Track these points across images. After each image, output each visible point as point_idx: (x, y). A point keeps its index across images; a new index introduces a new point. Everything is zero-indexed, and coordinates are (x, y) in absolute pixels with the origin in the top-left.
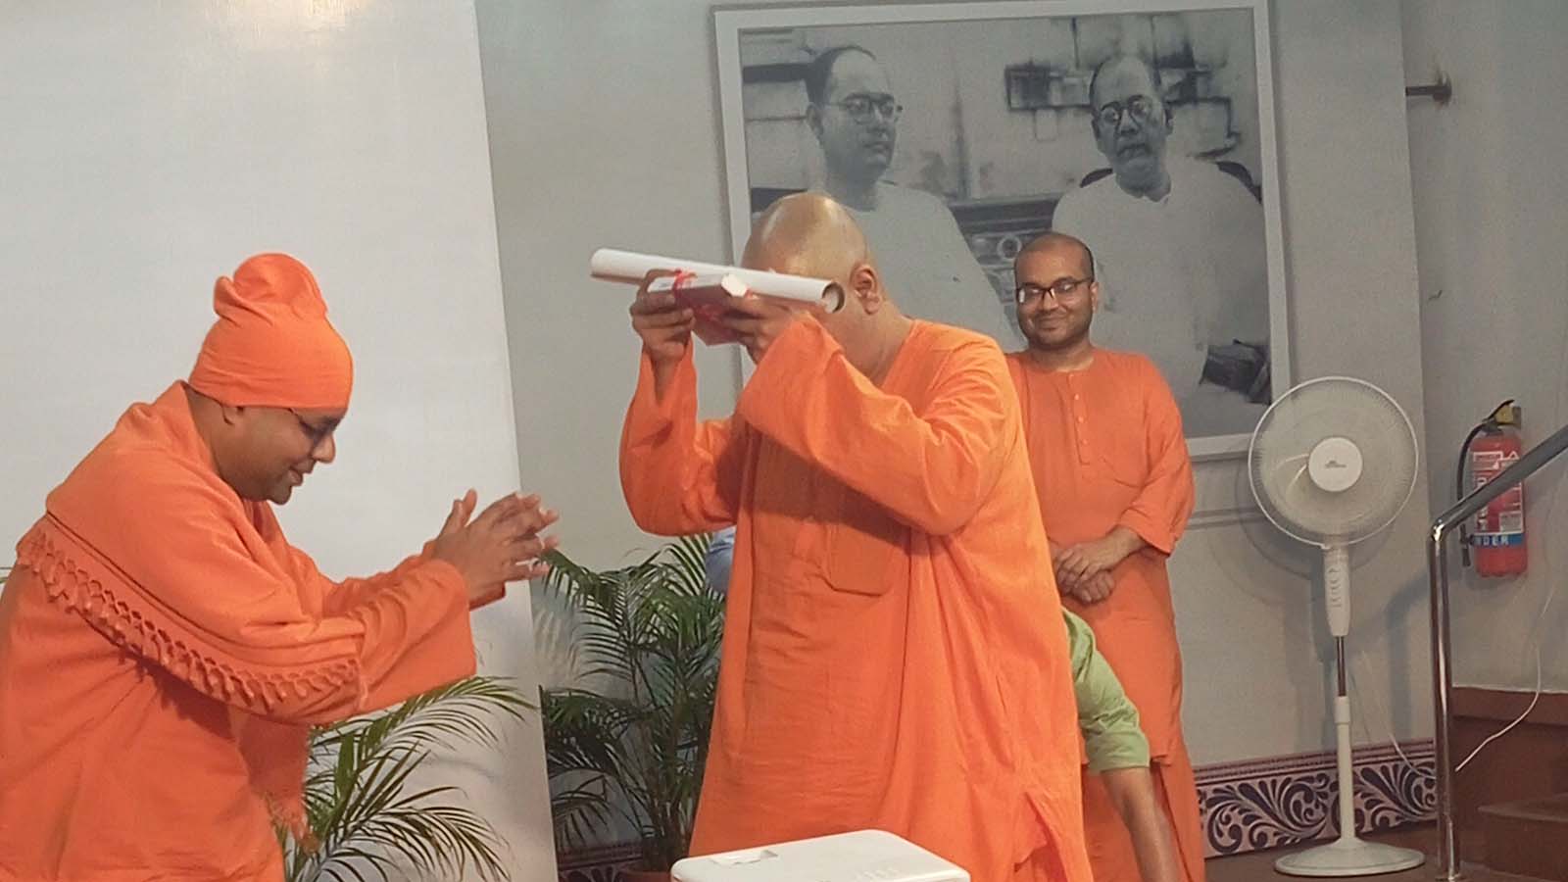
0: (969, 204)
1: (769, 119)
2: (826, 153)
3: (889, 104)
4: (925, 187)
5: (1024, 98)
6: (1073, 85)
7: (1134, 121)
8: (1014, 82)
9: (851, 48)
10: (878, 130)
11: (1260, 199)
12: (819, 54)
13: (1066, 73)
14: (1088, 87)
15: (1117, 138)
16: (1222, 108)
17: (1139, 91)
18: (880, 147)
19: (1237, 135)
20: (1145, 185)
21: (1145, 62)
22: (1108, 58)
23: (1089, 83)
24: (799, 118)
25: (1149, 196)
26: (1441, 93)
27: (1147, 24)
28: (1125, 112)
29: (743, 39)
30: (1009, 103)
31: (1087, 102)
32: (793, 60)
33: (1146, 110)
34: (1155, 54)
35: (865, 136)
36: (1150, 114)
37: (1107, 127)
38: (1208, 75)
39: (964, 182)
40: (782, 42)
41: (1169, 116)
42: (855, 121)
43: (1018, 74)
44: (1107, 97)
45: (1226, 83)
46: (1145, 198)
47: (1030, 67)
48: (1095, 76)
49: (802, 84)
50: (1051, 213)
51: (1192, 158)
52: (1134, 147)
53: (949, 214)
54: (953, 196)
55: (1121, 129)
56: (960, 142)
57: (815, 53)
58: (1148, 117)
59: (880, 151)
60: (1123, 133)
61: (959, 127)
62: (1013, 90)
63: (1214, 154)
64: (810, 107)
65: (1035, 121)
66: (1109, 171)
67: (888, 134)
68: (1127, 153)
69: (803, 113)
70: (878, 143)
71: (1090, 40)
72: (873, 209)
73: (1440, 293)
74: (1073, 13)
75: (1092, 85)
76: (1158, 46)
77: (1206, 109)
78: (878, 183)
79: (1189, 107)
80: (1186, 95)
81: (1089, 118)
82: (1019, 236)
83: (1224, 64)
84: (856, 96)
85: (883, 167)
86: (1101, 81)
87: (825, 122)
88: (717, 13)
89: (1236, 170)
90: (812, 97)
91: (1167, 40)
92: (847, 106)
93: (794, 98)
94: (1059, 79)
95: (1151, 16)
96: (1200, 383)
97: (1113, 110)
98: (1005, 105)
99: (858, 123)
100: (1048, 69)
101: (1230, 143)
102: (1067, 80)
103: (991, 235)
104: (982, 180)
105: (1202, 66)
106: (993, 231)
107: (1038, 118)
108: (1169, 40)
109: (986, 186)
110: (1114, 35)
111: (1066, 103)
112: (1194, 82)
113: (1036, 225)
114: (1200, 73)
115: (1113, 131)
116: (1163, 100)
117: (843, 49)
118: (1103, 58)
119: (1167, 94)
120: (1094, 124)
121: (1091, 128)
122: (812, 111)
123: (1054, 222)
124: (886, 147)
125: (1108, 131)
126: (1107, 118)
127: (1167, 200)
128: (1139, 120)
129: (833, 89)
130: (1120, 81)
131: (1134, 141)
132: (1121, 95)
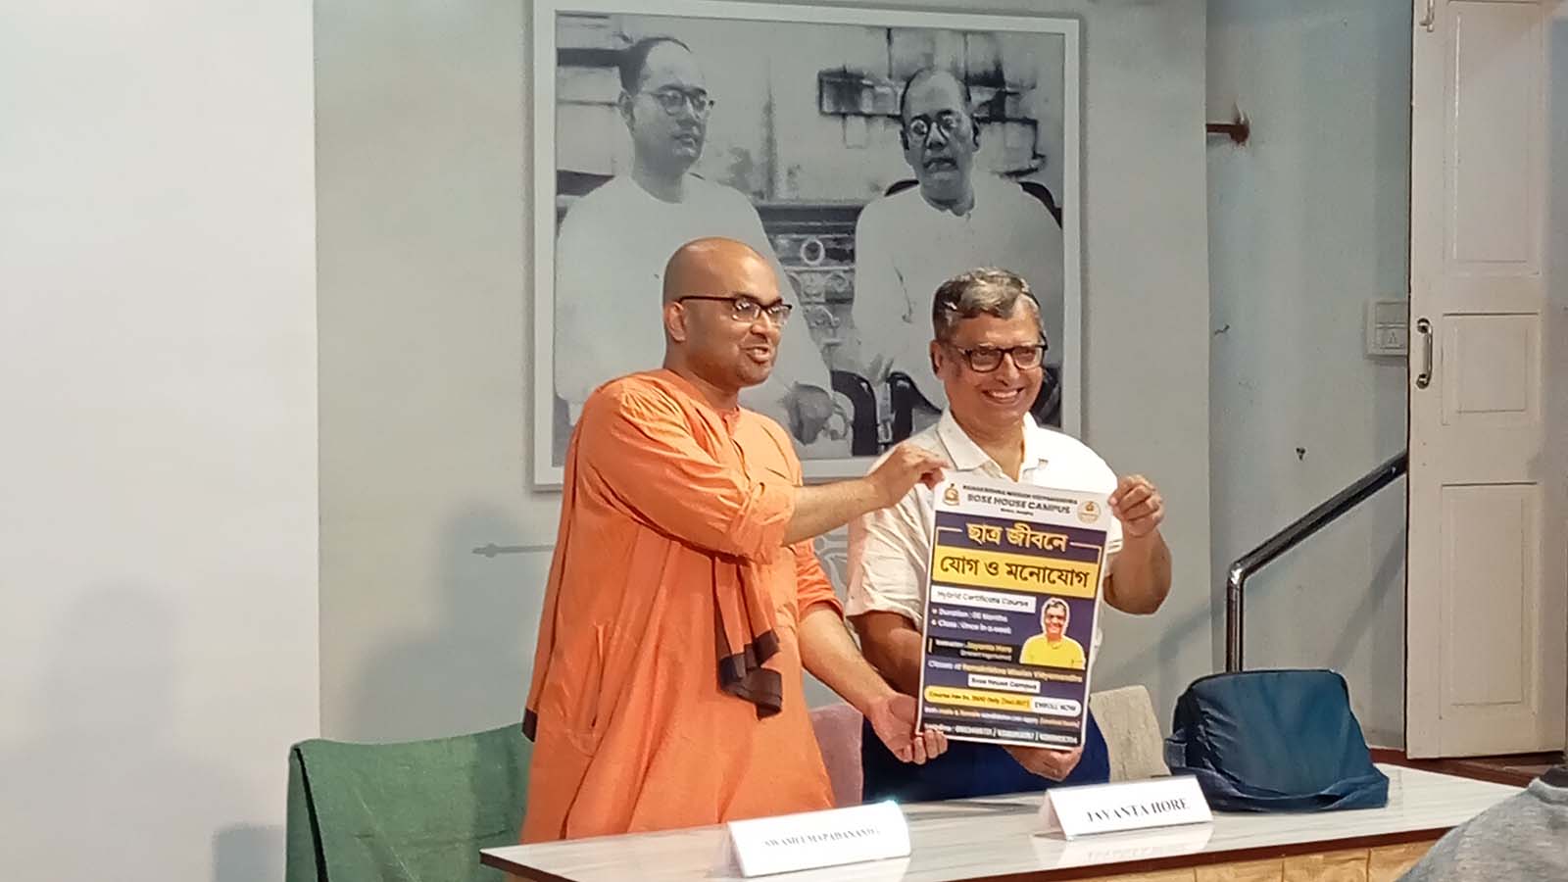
0: (774, 203)
1: (582, 103)
2: (636, 141)
3: (702, 98)
4: (733, 184)
5: (836, 103)
6: (886, 95)
7: (942, 135)
8: (826, 86)
10: (689, 123)
11: (1060, 224)
12: (635, 41)
13: (879, 83)
14: (899, 99)
15: (924, 151)
16: (1029, 129)
17: (949, 106)
18: (691, 140)
19: (1042, 156)
20: (948, 200)
21: (957, 78)
22: (921, 70)
23: (900, 92)
25: (951, 208)
26: (1238, 132)
27: (960, 41)
28: (934, 126)
29: (560, 21)
30: (821, 105)
31: (898, 113)
32: (610, 46)
33: (954, 125)
34: (966, 73)
35: (676, 128)
36: (958, 129)
37: (914, 139)
38: (1017, 95)
39: (771, 181)
40: (598, 27)
41: (976, 132)
42: (667, 112)
43: (833, 80)
44: (916, 108)
45: (1033, 105)
46: (949, 211)
47: (844, 73)
48: (907, 87)
49: (616, 70)
50: (856, 220)
51: (997, 177)
52: (940, 161)
54: (761, 195)
55: (929, 140)
56: (770, 142)
57: (632, 42)
58: (956, 133)
59: (689, 144)
60: (931, 146)
61: (770, 125)
62: (825, 95)
63: (1018, 173)
64: (622, 93)
65: (844, 127)
66: (916, 182)
67: (699, 128)
68: (933, 165)
69: (615, 99)
70: (688, 136)
71: (905, 53)
72: (677, 201)
73: (1227, 327)
74: (889, 24)
75: (903, 97)
76: (970, 63)
77: (1014, 134)
78: (687, 179)
79: (997, 125)
80: (995, 113)
81: (898, 128)
82: (821, 240)
83: (1033, 87)
84: (671, 88)
85: (691, 160)
86: (913, 92)
87: (636, 111)
90: (624, 85)
91: (979, 59)
92: (659, 96)
93: (608, 83)
94: (871, 87)
95: (965, 33)
97: (922, 122)
98: (816, 108)
99: (670, 114)
100: (862, 77)
101: (1035, 163)
102: (879, 90)
103: (795, 236)
104: (788, 182)
105: (1011, 86)
106: (797, 233)
107: (848, 125)
108: (981, 58)
109: (793, 187)
110: (928, 49)
111: (875, 112)
112: (1003, 103)
113: (839, 230)
114: (1009, 93)
115: (920, 145)
116: (972, 117)
117: (658, 40)
118: (915, 70)
119: (976, 111)
120: (903, 134)
121: (899, 136)
122: (624, 98)
123: (858, 228)
124: (696, 141)
125: (916, 141)
126: (916, 127)
127: (969, 215)
128: (947, 134)
129: (646, 77)
130: (931, 95)
131: (941, 154)
132: (931, 108)
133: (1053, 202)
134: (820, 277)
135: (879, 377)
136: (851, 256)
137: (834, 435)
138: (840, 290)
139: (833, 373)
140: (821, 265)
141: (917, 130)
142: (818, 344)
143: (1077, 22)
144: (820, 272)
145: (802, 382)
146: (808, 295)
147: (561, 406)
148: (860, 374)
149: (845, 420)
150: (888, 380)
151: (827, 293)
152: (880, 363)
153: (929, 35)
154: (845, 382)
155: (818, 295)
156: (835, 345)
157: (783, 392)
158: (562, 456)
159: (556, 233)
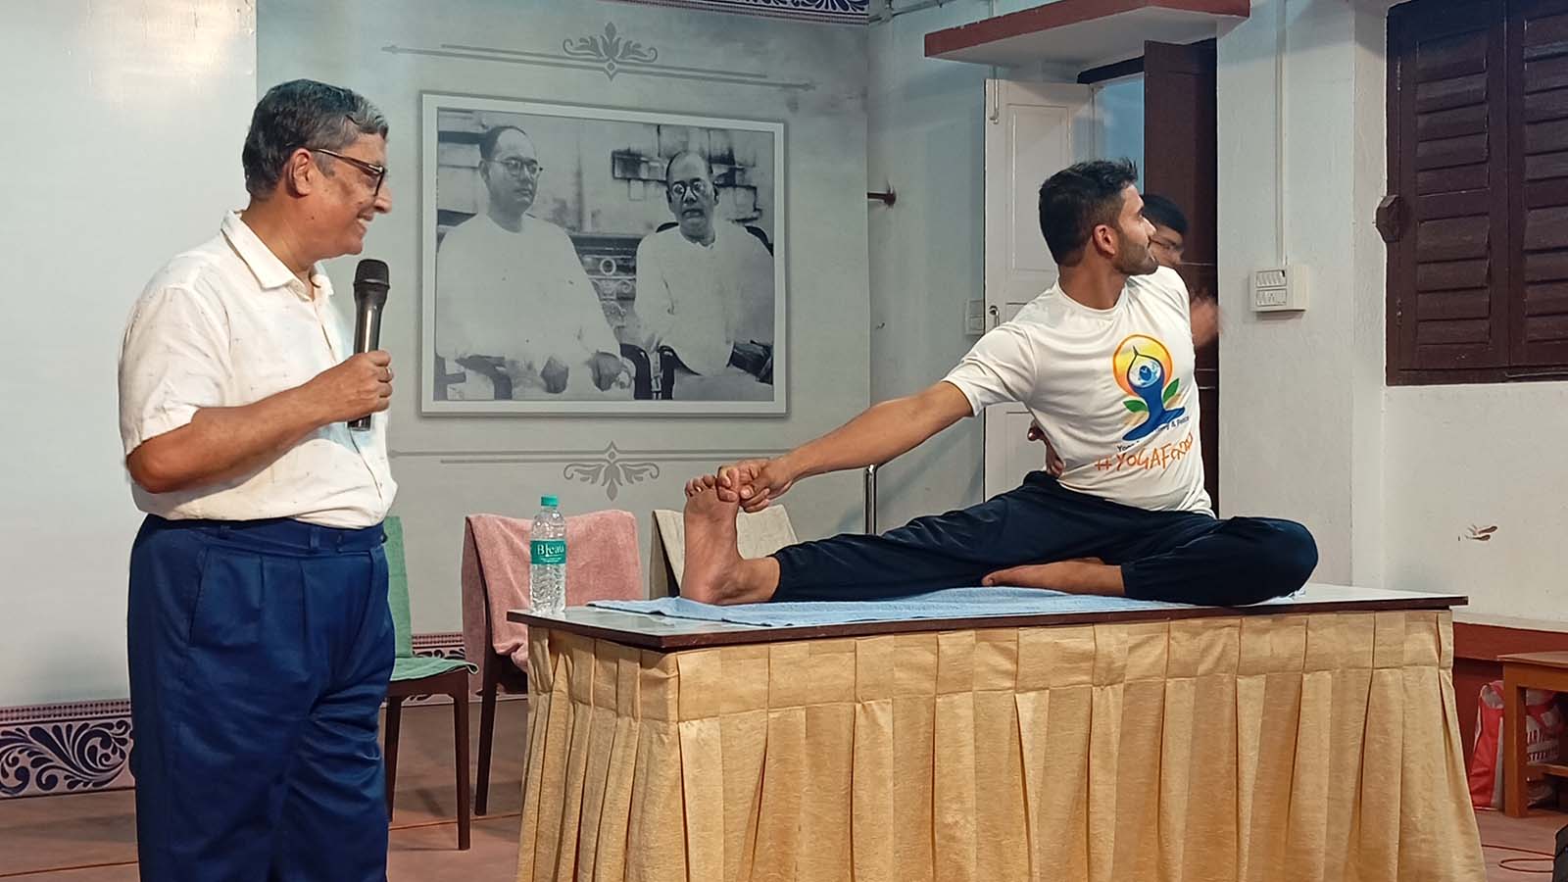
0: (582, 235)
1: (454, 166)
2: (491, 192)
3: (534, 165)
4: (554, 221)
5: (623, 172)
6: (656, 167)
7: (694, 193)
8: (617, 161)
9: (511, 127)
10: (526, 181)
11: (772, 254)
12: (490, 128)
13: (651, 159)
14: (666, 170)
15: (682, 204)
16: (751, 193)
17: (698, 176)
18: (526, 192)
19: (759, 210)
20: (698, 236)
21: (703, 158)
22: (679, 153)
23: (666, 166)
24: (474, 168)
25: (700, 242)
26: (889, 199)
27: (706, 134)
28: (689, 188)
29: (441, 113)
30: (614, 173)
31: (665, 179)
32: (473, 131)
33: (702, 188)
34: (710, 156)
35: (517, 185)
36: (704, 191)
37: (675, 196)
38: (743, 171)
39: (580, 221)
40: (465, 118)
41: (716, 193)
42: (511, 174)
43: (620, 156)
44: (677, 176)
45: (754, 177)
46: (698, 243)
47: (628, 152)
48: (671, 162)
49: (478, 146)
50: (637, 247)
51: (730, 223)
52: (694, 210)
53: (569, 240)
54: (574, 229)
55: (685, 198)
56: (580, 195)
57: (487, 128)
58: (703, 193)
59: (526, 195)
60: (686, 201)
61: (579, 184)
62: (616, 166)
63: (744, 220)
64: (481, 163)
65: (629, 187)
66: (676, 224)
67: (532, 184)
68: (688, 214)
69: (477, 165)
70: (525, 190)
71: (668, 141)
72: (516, 231)
73: (883, 324)
74: (659, 122)
75: (668, 169)
76: (712, 150)
77: (741, 193)
78: (524, 216)
79: (730, 189)
80: (729, 181)
81: (665, 189)
82: (616, 260)
83: (754, 166)
84: (513, 158)
85: (527, 205)
86: (674, 166)
87: (490, 171)
88: (424, 96)
89: (756, 232)
90: (483, 156)
91: (719, 147)
92: (506, 164)
93: (472, 156)
94: (647, 162)
95: (709, 130)
96: (728, 365)
97: (680, 186)
98: (610, 174)
99: (513, 176)
100: (640, 155)
101: (755, 215)
102: (652, 164)
103: (597, 256)
104: (592, 221)
105: (740, 165)
106: (599, 254)
107: (632, 186)
108: (718, 146)
109: (595, 224)
110: (684, 139)
111: (650, 178)
112: (734, 174)
113: (625, 253)
114: (739, 169)
115: (679, 199)
116: (714, 184)
117: (506, 128)
118: (676, 152)
119: (717, 179)
120: (667, 193)
121: (665, 195)
122: (483, 165)
123: (638, 253)
124: (531, 193)
125: (676, 198)
126: (676, 190)
127: (712, 247)
128: (697, 194)
129: (497, 152)
130: (686, 168)
131: (693, 207)
132: (686, 177)
133: (766, 239)
134: (613, 283)
135: (652, 349)
136: (634, 270)
137: (622, 385)
138: (626, 292)
139: (621, 345)
140: (614, 275)
141: (678, 191)
142: (612, 325)
143: (782, 125)
144: (614, 280)
145: (601, 351)
146: (605, 295)
147: (440, 362)
148: (640, 346)
149: (630, 376)
150: (658, 351)
151: (617, 294)
152: (653, 341)
153: (685, 130)
154: (629, 351)
155: (612, 295)
156: (623, 327)
157: (588, 356)
158: (440, 394)
159: (438, 250)
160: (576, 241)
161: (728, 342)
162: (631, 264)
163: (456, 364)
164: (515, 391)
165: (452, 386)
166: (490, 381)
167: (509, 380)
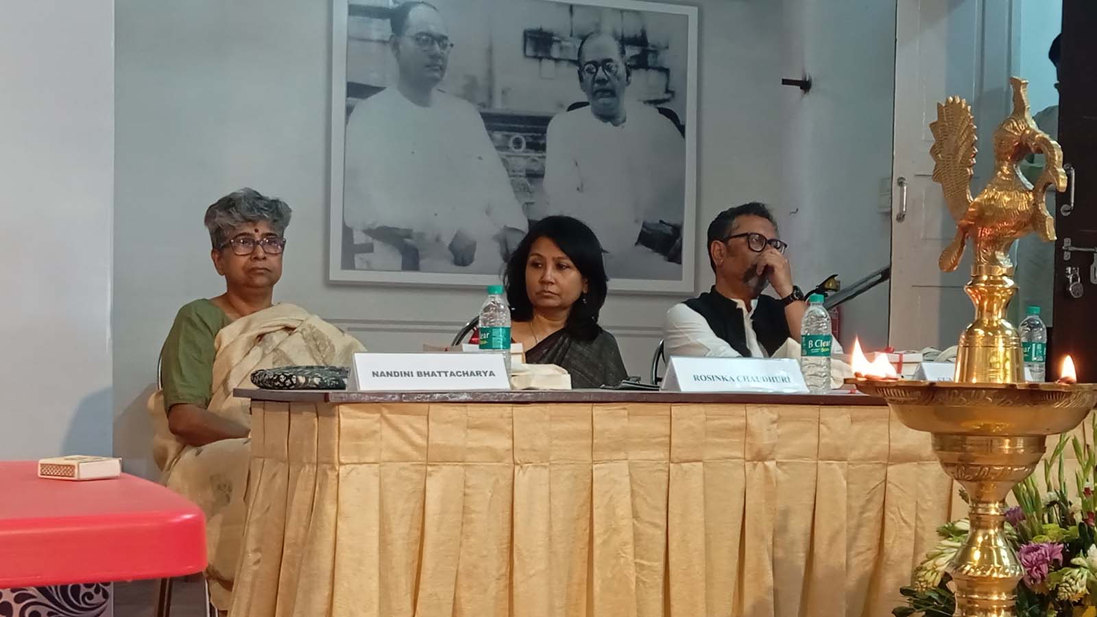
0: (492, 112)
1: (364, 40)
2: (401, 66)
3: (445, 41)
5: (536, 50)
6: (569, 47)
7: (606, 74)
8: (529, 39)
9: (422, 3)
10: (435, 57)
11: (683, 136)
12: (403, 4)
13: (564, 39)
14: (577, 50)
15: (593, 84)
16: (663, 74)
17: (610, 57)
18: (438, 68)
19: (673, 93)
20: (609, 116)
21: (616, 39)
22: (592, 33)
23: (578, 46)
24: (384, 42)
25: (612, 123)
26: (805, 85)
27: (618, 16)
28: (601, 68)
30: (524, 51)
31: (577, 59)
32: (384, 5)
33: (614, 69)
34: (623, 36)
35: (428, 61)
36: (616, 73)
37: (587, 76)
38: (656, 53)
39: (491, 97)
41: (628, 74)
42: (422, 50)
43: (533, 35)
44: (589, 56)
45: (666, 59)
46: (609, 123)
47: (540, 31)
48: (582, 43)
49: (388, 21)
50: (547, 125)
51: (642, 103)
52: (604, 91)
53: (479, 116)
54: (484, 105)
55: (596, 78)
56: (490, 72)
59: (436, 70)
60: (598, 81)
61: (490, 61)
62: (528, 45)
64: (392, 36)
65: (541, 64)
66: (587, 104)
67: (443, 61)
68: (599, 94)
69: (387, 39)
70: (435, 65)
71: (582, 22)
72: (428, 106)
73: (797, 210)
74: (572, 3)
75: (580, 48)
76: (626, 31)
77: (654, 77)
78: (434, 92)
79: (642, 71)
80: (641, 63)
81: (577, 68)
82: (525, 137)
83: (667, 47)
85: (436, 80)
86: (585, 46)
87: (401, 47)
90: (394, 29)
91: (631, 28)
92: (417, 40)
93: (382, 30)
94: (559, 42)
95: (622, 11)
96: (636, 244)
97: (592, 66)
98: (521, 53)
99: (424, 51)
100: (551, 35)
101: (667, 96)
102: (564, 43)
103: (506, 133)
104: (503, 98)
105: (652, 46)
106: (508, 131)
107: (543, 64)
109: (505, 100)
110: (597, 20)
111: (561, 57)
112: (647, 57)
113: (535, 131)
114: (651, 51)
115: (590, 80)
116: (626, 64)
117: (417, 3)
118: (588, 32)
119: (629, 61)
120: (579, 73)
121: (577, 74)
122: (393, 39)
123: (548, 130)
124: (441, 68)
125: (588, 79)
126: (588, 69)
127: (623, 127)
128: (609, 75)
129: (408, 27)
130: (599, 49)
131: (605, 87)
132: (598, 57)
134: (523, 159)
138: (536, 169)
139: (529, 220)
140: (524, 152)
141: (589, 71)
142: (520, 202)
144: (522, 157)
145: (508, 226)
146: (514, 171)
147: (347, 232)
151: (527, 171)
153: (598, 11)
155: (520, 171)
156: (532, 203)
157: (496, 231)
158: (348, 263)
159: (347, 123)
160: (487, 118)
161: (636, 221)
162: (542, 142)
163: (363, 234)
164: (422, 262)
165: (360, 255)
166: (397, 252)
167: (416, 251)
